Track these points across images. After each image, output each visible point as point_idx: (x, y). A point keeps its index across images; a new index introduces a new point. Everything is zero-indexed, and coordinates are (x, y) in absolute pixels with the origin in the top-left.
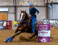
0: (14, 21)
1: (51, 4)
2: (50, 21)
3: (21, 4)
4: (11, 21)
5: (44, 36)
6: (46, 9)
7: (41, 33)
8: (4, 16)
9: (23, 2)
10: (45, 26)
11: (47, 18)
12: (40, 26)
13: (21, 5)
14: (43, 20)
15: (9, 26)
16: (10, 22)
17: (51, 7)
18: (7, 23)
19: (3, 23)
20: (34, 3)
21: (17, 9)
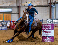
1: (54, 4)
2: (54, 20)
4: (15, 21)
5: (48, 36)
6: (50, 9)
7: (45, 33)
8: (8, 16)
11: (51, 18)
12: (43, 25)
13: (25, 5)
14: (46, 20)
15: (12, 26)
17: (54, 6)
18: (10, 23)
19: (7, 23)
20: (37, 2)
21: (20, 10)
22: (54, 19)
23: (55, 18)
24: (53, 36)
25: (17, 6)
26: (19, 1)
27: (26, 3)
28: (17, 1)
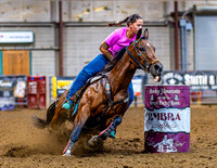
0: (54, 79)
1: (191, 15)
3: (80, 16)
4: (44, 78)
6: (173, 34)
7: (155, 120)
9: (85, 8)
10: (170, 92)
12: (151, 91)
13: (81, 19)
16: (40, 81)
17: (189, 26)
18: (27, 85)
19: (15, 84)
20: (128, 11)
22: (190, 73)
23: (191, 68)
24: (188, 130)
25: (54, 23)
26: (60, 3)
27: (87, 13)
28: (52, 4)
